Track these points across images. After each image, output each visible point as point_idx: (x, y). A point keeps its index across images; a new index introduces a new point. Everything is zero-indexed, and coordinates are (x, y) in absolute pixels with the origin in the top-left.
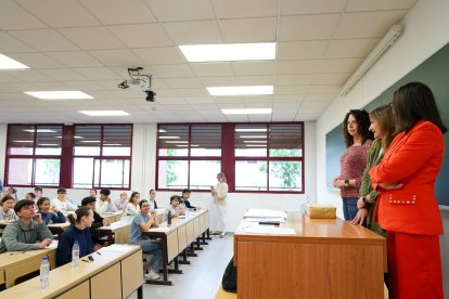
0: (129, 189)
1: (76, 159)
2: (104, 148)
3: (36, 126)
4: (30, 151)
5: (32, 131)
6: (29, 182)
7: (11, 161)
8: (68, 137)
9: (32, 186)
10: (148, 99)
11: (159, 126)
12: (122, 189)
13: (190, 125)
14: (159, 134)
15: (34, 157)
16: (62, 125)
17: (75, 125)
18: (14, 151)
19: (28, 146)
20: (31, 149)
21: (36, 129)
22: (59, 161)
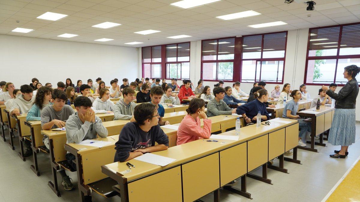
0: (282, 83)
1: (243, 62)
2: (264, 53)
3: (218, 40)
4: (214, 58)
5: (216, 43)
6: (214, 78)
7: (204, 64)
8: (239, 46)
9: (217, 80)
10: (308, 9)
11: (311, 30)
12: (277, 83)
13: (341, 26)
14: (310, 37)
15: (217, 61)
16: (235, 37)
17: (243, 36)
18: (206, 58)
19: (213, 54)
20: (215, 56)
21: (218, 42)
22: (232, 63)
